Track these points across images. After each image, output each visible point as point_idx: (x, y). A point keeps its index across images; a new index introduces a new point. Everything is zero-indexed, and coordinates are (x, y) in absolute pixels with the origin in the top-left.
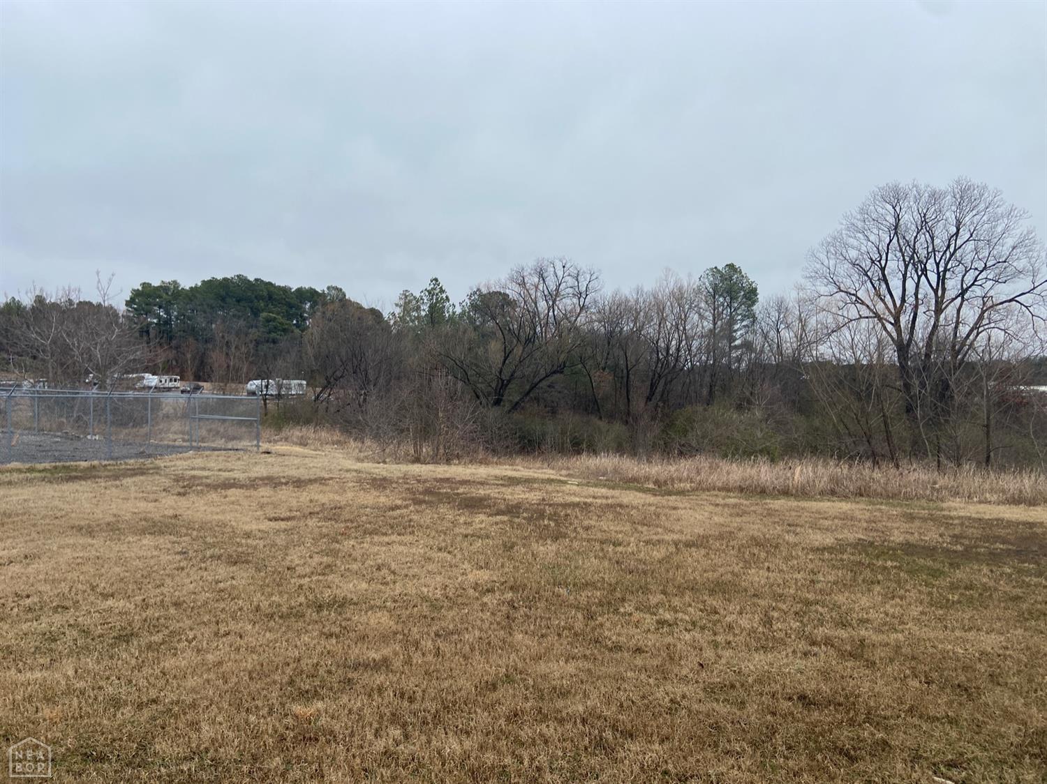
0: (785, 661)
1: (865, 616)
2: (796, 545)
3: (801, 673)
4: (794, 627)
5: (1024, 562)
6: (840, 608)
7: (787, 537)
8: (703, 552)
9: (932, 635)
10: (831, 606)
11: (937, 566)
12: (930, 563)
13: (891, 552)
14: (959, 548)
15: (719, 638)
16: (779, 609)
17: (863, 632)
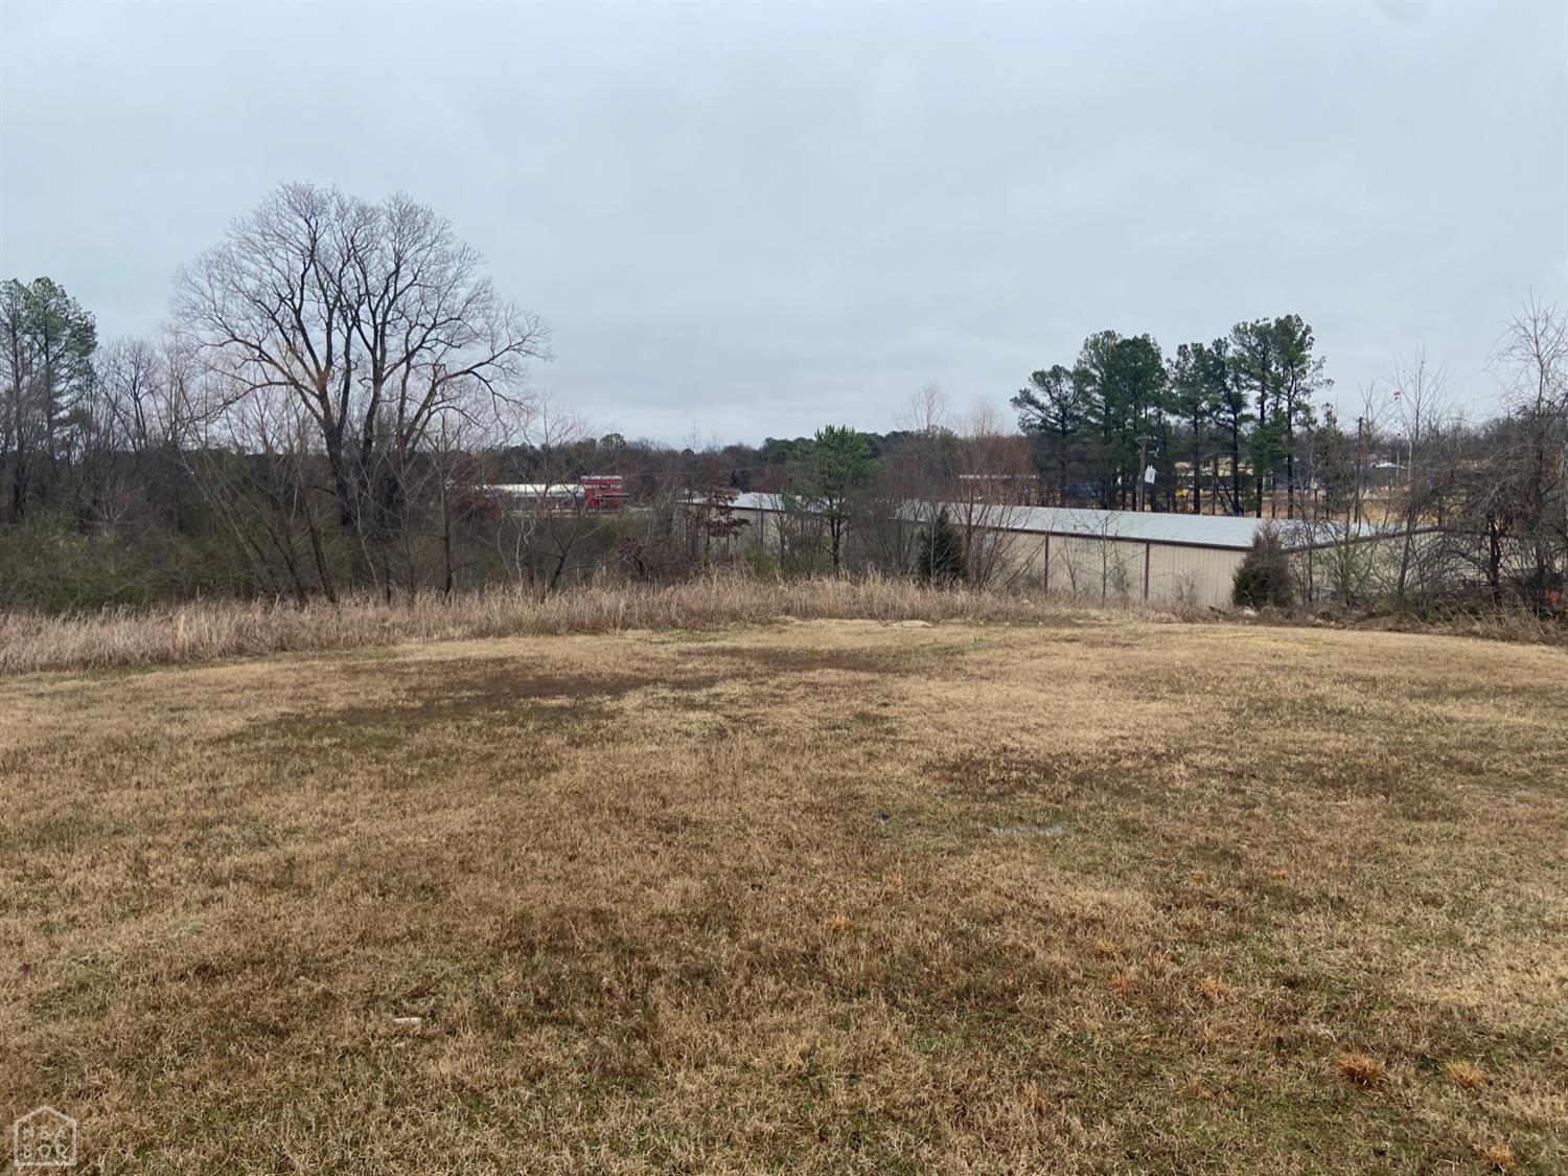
0: (171, 922)
1: (294, 824)
2: (184, 739)
3: (199, 933)
4: (184, 866)
5: (494, 709)
6: (256, 819)
7: (168, 730)
8: (16, 778)
9: (386, 828)
10: (243, 821)
11: (392, 732)
12: (380, 731)
13: (328, 725)
14: (418, 704)
15: (54, 917)
16: (160, 845)
17: (292, 848)
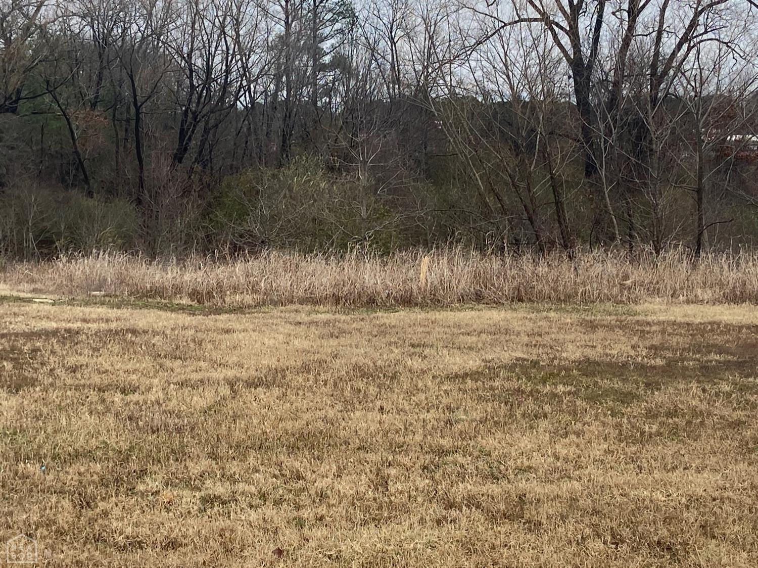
0: (408, 533)
1: (526, 463)
2: (424, 372)
3: (433, 548)
4: (421, 486)
5: (747, 376)
6: (489, 455)
7: (410, 363)
8: (276, 391)
9: (621, 480)
10: (476, 454)
11: (629, 387)
12: (617, 384)
13: (563, 373)
14: (659, 362)
15: (305, 514)
16: (399, 465)
17: (522, 485)
